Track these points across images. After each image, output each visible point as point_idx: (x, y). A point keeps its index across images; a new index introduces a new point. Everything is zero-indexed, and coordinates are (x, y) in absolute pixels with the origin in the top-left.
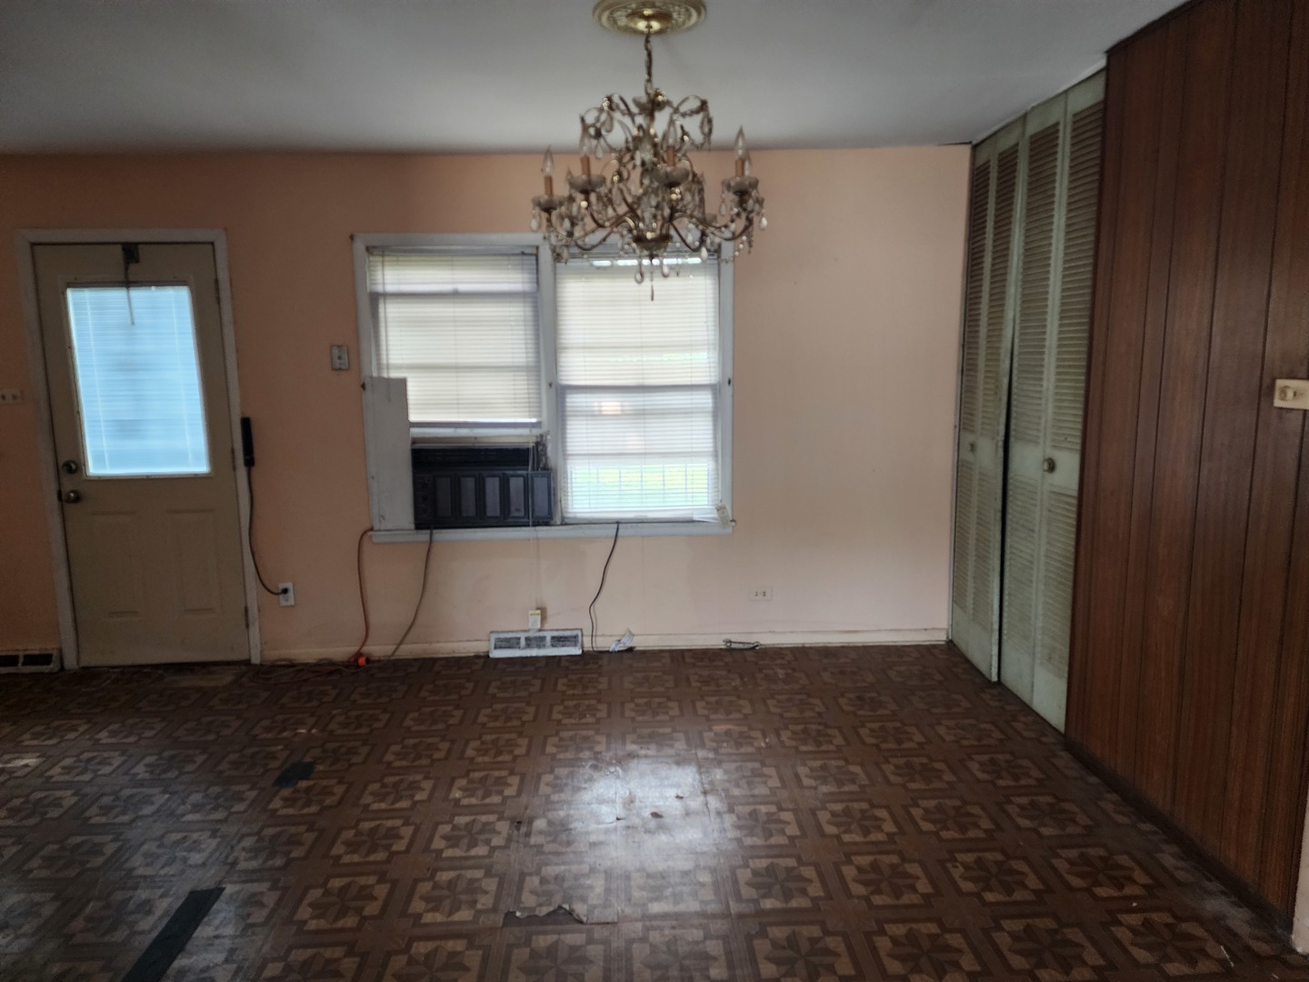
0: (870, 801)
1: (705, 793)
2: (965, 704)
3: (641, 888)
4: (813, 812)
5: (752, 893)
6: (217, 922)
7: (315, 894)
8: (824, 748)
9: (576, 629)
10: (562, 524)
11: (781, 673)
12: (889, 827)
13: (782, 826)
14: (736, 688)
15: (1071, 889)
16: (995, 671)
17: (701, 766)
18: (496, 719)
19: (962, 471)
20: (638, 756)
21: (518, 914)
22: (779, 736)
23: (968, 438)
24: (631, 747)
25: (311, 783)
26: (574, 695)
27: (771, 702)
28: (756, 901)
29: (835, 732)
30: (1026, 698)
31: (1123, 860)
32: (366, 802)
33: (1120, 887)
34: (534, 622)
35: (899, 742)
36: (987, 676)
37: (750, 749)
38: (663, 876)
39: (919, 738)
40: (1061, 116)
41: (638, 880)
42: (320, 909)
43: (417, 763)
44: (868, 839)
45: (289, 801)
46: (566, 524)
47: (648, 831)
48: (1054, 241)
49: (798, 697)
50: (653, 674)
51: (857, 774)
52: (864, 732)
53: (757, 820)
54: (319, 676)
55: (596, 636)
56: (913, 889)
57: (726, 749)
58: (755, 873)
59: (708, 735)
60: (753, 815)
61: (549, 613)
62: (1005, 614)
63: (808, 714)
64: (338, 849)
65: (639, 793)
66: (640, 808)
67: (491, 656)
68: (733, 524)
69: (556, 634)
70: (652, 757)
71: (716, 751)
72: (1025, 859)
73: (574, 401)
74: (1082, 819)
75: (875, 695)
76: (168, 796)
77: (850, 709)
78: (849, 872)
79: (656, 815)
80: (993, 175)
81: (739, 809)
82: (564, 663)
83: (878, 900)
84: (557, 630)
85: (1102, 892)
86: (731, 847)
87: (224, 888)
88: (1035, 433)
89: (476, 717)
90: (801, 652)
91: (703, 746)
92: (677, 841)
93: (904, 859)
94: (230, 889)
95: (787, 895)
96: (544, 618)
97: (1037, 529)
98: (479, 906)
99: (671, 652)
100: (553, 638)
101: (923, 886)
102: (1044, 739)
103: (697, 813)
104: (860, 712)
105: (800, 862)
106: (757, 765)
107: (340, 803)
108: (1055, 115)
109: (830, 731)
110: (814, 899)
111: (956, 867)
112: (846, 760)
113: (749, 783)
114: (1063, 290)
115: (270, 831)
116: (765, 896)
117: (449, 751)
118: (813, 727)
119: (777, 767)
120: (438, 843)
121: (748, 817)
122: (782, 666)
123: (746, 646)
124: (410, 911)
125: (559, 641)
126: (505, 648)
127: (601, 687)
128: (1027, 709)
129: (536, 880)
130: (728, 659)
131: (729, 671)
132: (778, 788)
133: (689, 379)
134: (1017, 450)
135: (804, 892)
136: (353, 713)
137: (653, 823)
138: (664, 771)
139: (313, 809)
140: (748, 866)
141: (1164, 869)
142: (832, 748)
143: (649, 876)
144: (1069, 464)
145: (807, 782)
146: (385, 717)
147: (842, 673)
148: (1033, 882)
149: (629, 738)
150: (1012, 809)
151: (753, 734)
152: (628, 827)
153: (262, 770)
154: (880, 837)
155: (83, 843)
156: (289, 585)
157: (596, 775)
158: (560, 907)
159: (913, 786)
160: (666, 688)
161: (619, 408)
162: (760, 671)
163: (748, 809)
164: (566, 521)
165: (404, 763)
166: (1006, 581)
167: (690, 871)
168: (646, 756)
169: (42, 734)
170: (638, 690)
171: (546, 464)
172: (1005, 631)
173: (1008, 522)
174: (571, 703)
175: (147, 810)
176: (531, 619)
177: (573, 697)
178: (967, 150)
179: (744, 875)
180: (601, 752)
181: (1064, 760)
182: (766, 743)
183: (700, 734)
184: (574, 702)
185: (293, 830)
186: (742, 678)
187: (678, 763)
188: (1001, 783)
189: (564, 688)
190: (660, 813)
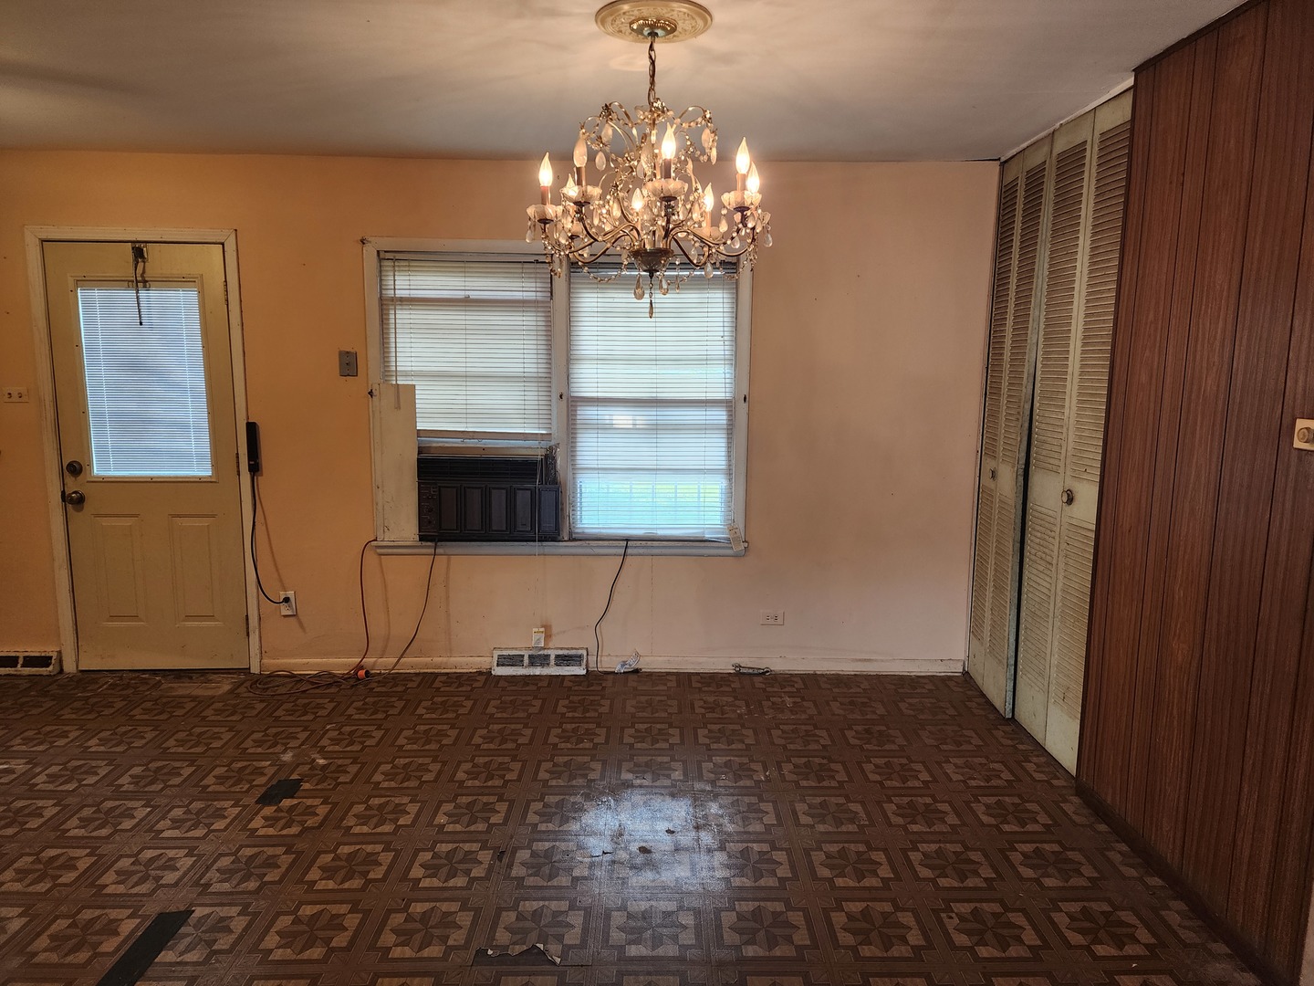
0: (867, 844)
1: (697, 828)
2: (976, 741)
3: (621, 929)
4: (807, 852)
5: (736, 939)
6: (181, 947)
7: (284, 921)
8: (825, 784)
9: (582, 648)
10: (570, 540)
11: (789, 701)
12: (885, 872)
13: (773, 866)
14: (740, 716)
15: (1070, 946)
16: (1009, 707)
17: (698, 800)
18: (491, 740)
19: (982, 497)
20: (632, 786)
21: (490, 952)
22: (780, 769)
23: (989, 464)
24: (627, 776)
25: (295, 801)
26: (573, 718)
27: (775, 733)
28: (738, 948)
29: (839, 767)
30: (1039, 737)
31: (1127, 917)
32: (350, 824)
33: (1121, 946)
34: (537, 639)
35: (904, 780)
36: (1002, 712)
37: (748, 783)
38: (645, 915)
39: (925, 776)
40: (1089, 135)
41: (618, 918)
42: (288, 938)
43: (405, 784)
44: (862, 884)
45: (272, 822)
46: (575, 540)
47: (633, 867)
48: (1078, 264)
49: (803, 727)
50: (658, 698)
51: (857, 813)
52: (868, 767)
53: (748, 859)
54: (317, 688)
55: (601, 656)
56: (904, 940)
57: (725, 781)
58: (741, 917)
59: (707, 766)
60: (745, 853)
61: (554, 630)
62: (1021, 649)
63: (813, 746)
64: (314, 874)
65: (629, 825)
66: (629, 842)
67: (493, 672)
68: (746, 545)
69: (560, 652)
70: (647, 787)
71: (713, 783)
72: (1023, 911)
73: (586, 413)
74: (1088, 871)
75: (884, 728)
76: (149, 809)
77: (857, 742)
78: (839, 919)
79: (644, 850)
80: (1021, 194)
81: (730, 846)
82: (566, 683)
83: (866, 951)
84: (562, 649)
85: (1101, 950)
86: (718, 887)
87: (194, 911)
88: (1056, 462)
89: (472, 737)
90: (811, 680)
91: (700, 778)
92: (664, 879)
93: (897, 908)
94: (199, 912)
95: (772, 942)
96: (548, 636)
97: (1054, 562)
98: (450, 942)
99: (677, 674)
100: (557, 657)
101: (915, 938)
102: (1055, 782)
103: (687, 849)
104: (866, 747)
105: (789, 907)
106: (754, 800)
107: (321, 824)
108: (1084, 134)
109: (833, 766)
110: (799, 948)
111: (951, 918)
112: (847, 798)
113: (744, 819)
114: (1087, 315)
115: (248, 852)
116: (747, 943)
117: (439, 773)
118: (817, 760)
119: (774, 802)
120: (417, 872)
121: (739, 856)
122: (791, 695)
123: (756, 672)
124: (379, 944)
125: (564, 660)
126: (508, 665)
127: (601, 710)
128: (1040, 749)
129: (513, 915)
130: (736, 685)
131: (736, 698)
132: (773, 825)
133: (704, 395)
134: (1037, 479)
135: (789, 940)
136: (347, 729)
137: (640, 860)
138: (657, 802)
139: (294, 830)
140: (734, 910)
141: (1169, 927)
142: (834, 784)
143: (630, 916)
144: (1088, 495)
145: (804, 819)
146: (378, 734)
147: (852, 703)
148: (1030, 937)
149: (626, 765)
150: (1016, 857)
151: (753, 766)
152: (614, 862)
153: (247, 786)
154: (874, 882)
155: (59, 856)
156: (290, 594)
157: (587, 805)
158: (534, 947)
159: (915, 828)
160: (669, 714)
161: (631, 422)
162: (768, 699)
163: (741, 846)
164: (574, 536)
165: (393, 784)
166: (1023, 614)
167: (673, 912)
168: (641, 786)
169: (31, 739)
170: (641, 714)
171: (555, 478)
172: (1020, 667)
173: (1026, 554)
174: (569, 727)
175: (127, 824)
176: (535, 637)
177: (572, 720)
178: (996, 167)
179: (728, 918)
180: (594, 780)
181: (1072, 806)
182: (766, 776)
183: (699, 763)
184: (574, 726)
185: (270, 851)
186: (748, 705)
187: (673, 796)
188: (1006, 828)
189: (565, 710)
190: (648, 847)
